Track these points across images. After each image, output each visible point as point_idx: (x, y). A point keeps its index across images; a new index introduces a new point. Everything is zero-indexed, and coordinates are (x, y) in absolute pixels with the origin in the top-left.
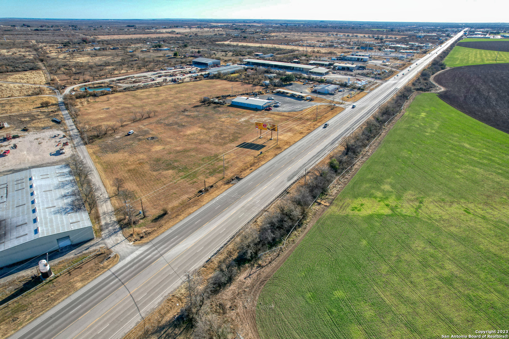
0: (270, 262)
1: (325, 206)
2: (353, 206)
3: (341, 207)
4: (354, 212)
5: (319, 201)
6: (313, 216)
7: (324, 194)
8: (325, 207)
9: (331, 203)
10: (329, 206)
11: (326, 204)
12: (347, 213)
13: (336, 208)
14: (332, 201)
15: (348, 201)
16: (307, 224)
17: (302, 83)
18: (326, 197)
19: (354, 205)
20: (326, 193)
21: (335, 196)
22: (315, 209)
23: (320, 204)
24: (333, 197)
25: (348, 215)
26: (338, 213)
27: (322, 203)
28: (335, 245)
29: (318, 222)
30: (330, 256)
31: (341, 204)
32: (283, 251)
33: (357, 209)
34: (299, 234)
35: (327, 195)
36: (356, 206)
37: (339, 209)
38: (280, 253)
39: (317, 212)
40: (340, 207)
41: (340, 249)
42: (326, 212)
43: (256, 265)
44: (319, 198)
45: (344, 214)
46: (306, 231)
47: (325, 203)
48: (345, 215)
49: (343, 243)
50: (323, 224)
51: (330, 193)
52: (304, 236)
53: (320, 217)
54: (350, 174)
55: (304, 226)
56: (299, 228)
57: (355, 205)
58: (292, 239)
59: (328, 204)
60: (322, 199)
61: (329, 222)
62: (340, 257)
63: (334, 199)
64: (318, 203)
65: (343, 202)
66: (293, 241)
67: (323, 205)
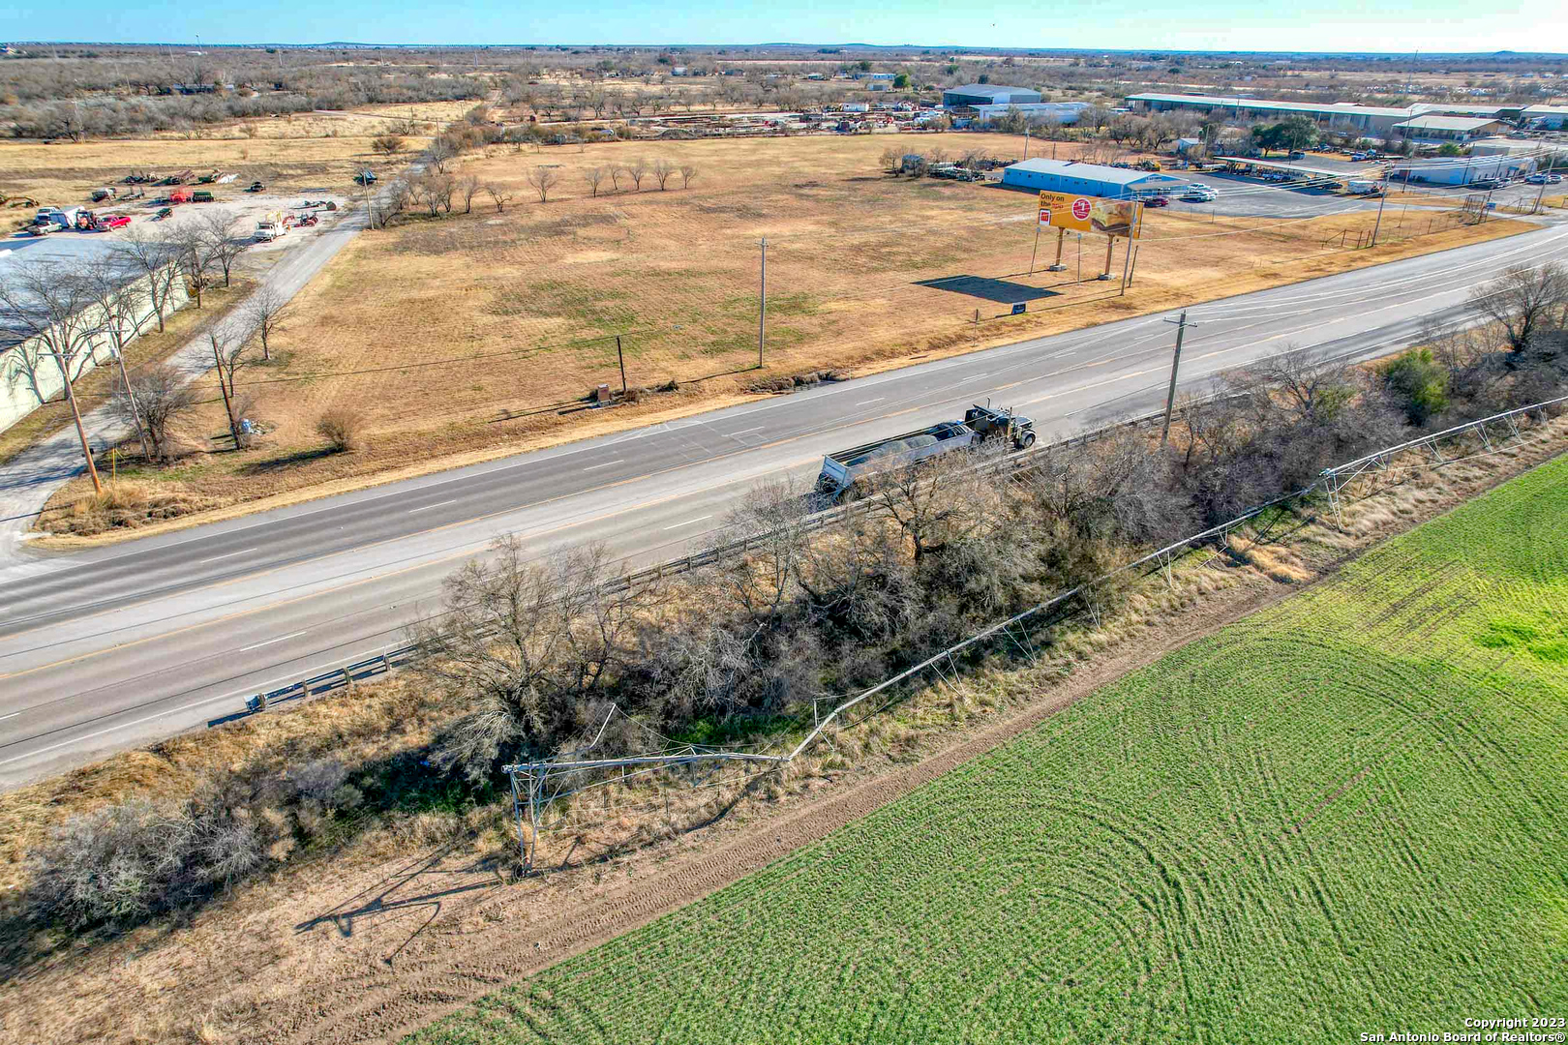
0: (610, 855)
1: (1275, 577)
2: (1498, 620)
3: (1395, 609)
4: (1497, 655)
5: (1238, 543)
6: (1156, 619)
7: (1296, 515)
8: (1272, 585)
9: (1325, 573)
10: (1309, 583)
11: (1282, 569)
12: (1439, 651)
13: (1358, 606)
14: (1341, 561)
15: (1464, 579)
16: (1081, 656)
17: (1349, 158)
18: (1303, 533)
19: (1503, 614)
20: (1307, 512)
21: (1369, 539)
22: (1188, 582)
23: (1239, 560)
24: (1351, 543)
25: (1438, 665)
26: (1363, 639)
27: (1263, 556)
28: (1248, 869)
29: (1175, 661)
30: (1156, 950)
31: (1401, 589)
32: (771, 797)
33: (1536, 644)
34: (983, 703)
35: (1312, 521)
36: (1527, 621)
37: (1376, 613)
38: (743, 806)
39: (1199, 600)
40: (1384, 605)
41: (1282, 909)
42: (1264, 614)
43: (487, 844)
44: (1248, 530)
45: (1412, 651)
46: (1052, 698)
47: (1282, 560)
48: (1416, 659)
49: (1330, 866)
50: (1212, 681)
51: (1340, 519)
52: (1017, 731)
53: (1207, 633)
54: (1515, 450)
55: (1047, 665)
56: (1006, 668)
57: (1515, 612)
58: (903, 730)
59: (1298, 573)
60: (1264, 538)
61: (1263, 680)
62: (1258, 994)
63: (1360, 551)
64: (1229, 551)
65: (1419, 582)
66: (910, 741)
67: (1259, 568)
